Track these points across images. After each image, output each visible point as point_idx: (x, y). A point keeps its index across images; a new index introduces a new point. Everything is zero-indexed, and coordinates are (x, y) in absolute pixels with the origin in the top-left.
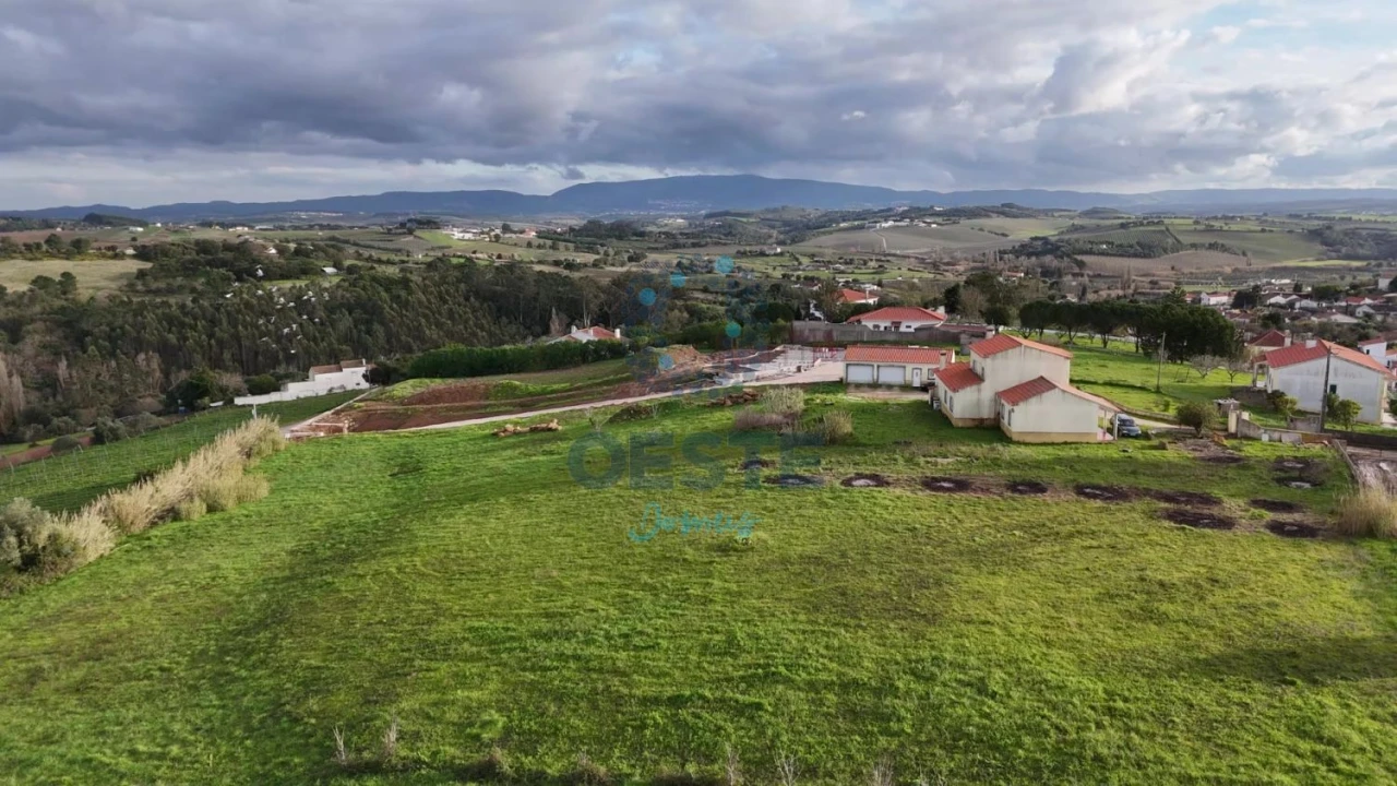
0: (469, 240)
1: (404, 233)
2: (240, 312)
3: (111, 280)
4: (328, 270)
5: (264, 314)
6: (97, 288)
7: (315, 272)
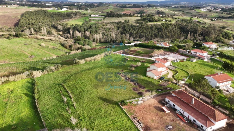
0: (205, 11)
1: (193, 9)
2: (142, 28)
3: (135, 20)
4: (164, 20)
5: (146, 29)
6: (132, 22)
7: (161, 21)
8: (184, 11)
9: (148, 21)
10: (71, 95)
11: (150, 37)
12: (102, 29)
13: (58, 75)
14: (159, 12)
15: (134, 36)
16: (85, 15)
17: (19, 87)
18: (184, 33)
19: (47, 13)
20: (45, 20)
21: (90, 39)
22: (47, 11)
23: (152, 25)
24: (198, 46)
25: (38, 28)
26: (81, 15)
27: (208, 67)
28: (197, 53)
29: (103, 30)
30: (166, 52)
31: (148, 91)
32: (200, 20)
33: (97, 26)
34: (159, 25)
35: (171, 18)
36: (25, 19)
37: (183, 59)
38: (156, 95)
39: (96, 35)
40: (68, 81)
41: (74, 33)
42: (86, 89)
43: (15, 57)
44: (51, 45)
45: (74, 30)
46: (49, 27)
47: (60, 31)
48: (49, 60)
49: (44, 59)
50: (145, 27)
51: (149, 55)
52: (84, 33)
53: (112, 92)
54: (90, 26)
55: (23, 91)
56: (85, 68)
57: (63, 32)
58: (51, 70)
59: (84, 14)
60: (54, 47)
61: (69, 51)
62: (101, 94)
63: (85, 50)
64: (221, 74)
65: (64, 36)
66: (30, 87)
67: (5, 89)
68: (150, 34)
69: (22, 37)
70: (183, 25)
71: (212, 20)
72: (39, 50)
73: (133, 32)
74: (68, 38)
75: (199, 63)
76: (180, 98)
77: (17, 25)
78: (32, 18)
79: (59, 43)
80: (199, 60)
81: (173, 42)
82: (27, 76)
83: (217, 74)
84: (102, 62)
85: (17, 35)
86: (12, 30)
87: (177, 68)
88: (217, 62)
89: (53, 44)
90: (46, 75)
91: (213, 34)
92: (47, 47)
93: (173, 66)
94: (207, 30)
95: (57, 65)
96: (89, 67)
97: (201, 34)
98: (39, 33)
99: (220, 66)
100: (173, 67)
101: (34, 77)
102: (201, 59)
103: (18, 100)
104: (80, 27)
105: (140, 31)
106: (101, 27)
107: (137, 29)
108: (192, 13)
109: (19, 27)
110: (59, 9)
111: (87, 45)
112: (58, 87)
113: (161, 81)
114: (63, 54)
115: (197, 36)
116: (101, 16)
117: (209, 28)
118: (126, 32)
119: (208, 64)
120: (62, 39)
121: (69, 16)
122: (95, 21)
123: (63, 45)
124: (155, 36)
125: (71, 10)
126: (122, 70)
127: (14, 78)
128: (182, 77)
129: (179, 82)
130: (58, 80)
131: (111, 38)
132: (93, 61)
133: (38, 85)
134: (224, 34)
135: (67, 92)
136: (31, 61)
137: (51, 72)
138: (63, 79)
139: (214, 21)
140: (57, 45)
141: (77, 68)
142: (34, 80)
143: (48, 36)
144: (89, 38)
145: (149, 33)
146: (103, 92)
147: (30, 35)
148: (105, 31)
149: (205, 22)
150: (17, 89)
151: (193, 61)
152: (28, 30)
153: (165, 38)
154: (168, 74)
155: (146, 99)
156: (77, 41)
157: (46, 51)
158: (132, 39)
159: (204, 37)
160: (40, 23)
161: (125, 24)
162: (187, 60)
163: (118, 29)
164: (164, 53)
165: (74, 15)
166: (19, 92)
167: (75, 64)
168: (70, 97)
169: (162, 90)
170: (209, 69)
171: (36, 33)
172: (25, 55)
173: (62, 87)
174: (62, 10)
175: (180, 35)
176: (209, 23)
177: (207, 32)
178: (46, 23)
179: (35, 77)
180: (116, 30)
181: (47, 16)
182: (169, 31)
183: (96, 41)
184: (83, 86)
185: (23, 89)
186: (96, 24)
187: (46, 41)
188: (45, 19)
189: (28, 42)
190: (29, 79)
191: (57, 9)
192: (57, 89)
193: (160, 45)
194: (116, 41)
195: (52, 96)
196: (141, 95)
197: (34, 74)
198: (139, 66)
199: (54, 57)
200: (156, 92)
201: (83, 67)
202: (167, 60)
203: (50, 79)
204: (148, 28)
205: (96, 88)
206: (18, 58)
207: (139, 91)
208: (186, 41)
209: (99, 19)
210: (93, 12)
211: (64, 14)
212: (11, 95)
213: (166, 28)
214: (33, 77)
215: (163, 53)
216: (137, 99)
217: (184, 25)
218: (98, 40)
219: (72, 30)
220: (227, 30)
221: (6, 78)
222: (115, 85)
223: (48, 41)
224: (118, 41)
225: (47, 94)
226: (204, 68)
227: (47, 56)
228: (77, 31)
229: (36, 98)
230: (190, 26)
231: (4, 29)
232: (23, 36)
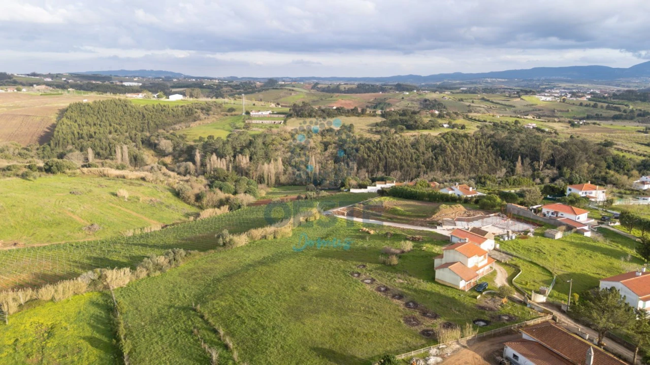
0: (549, 101)
1: (517, 97)
2: (391, 147)
3: (368, 126)
4: (445, 126)
5: (400, 148)
6: (362, 129)
7: (437, 127)
8: (495, 101)
9: (404, 127)
10: (228, 340)
11: (414, 170)
12: (283, 149)
13: (178, 281)
14: (428, 102)
15: (371, 166)
16: (234, 113)
17: (67, 319)
18: (503, 159)
19: (130, 107)
20: (125, 127)
21: (251, 176)
22: (130, 102)
23: (415, 139)
24: (555, 194)
25: (104, 147)
26: (223, 113)
27: (600, 256)
28: (559, 215)
29: (283, 151)
30: (472, 213)
31: (448, 326)
32: (542, 125)
33: (268, 140)
34: (436, 137)
35: (464, 118)
36: (69, 123)
37: (526, 232)
38: (473, 339)
39: (266, 165)
40: (212, 297)
41: (207, 160)
42: (269, 322)
43: (45, 230)
44: (144, 193)
45: (205, 153)
46: (134, 144)
47: (165, 155)
48: (141, 237)
49: (126, 234)
50: (398, 143)
51: (428, 219)
52: (232, 159)
53: (346, 331)
54: (248, 141)
55: (83, 329)
56: (251, 257)
57: (174, 156)
58: (157, 265)
59: (231, 110)
60: (153, 199)
61: (194, 210)
62: (314, 335)
63: (239, 207)
64: (643, 274)
65: (176, 169)
66: (102, 317)
67: (28, 325)
68: (412, 161)
69: (64, 172)
70: (499, 138)
71: (573, 125)
72: (112, 207)
73: (366, 156)
74: (189, 173)
75: (572, 244)
76: (548, 347)
77: (46, 138)
78: (90, 120)
79: (167, 187)
80: (569, 233)
81: (481, 183)
82: (90, 285)
83: (633, 274)
84: (297, 240)
85: (50, 167)
86: (32, 154)
87: (515, 257)
88: (620, 240)
89: (150, 190)
90: (144, 281)
91: (582, 162)
92: (134, 200)
93: (503, 252)
94: (565, 151)
95: (174, 252)
96: (262, 255)
97: (551, 162)
98: (108, 161)
99: (633, 252)
100: (504, 255)
101: (109, 288)
102: (574, 230)
103: (69, 358)
104: (221, 143)
105: (385, 152)
106: (280, 144)
107: (377, 148)
108: (514, 107)
109: (52, 144)
110: (162, 97)
111: (245, 192)
112: (185, 318)
113: (479, 297)
114: (180, 220)
115: (539, 166)
116: (277, 116)
117: (570, 146)
118: (348, 157)
119: (597, 244)
120: (175, 180)
121: (189, 115)
122: (261, 128)
123: (177, 194)
124: (427, 168)
125: (195, 99)
126: (360, 263)
127: (53, 291)
128: (536, 284)
129: (530, 299)
130: (181, 295)
131: (307, 173)
132: (271, 237)
133: (124, 311)
134: (610, 161)
135: (215, 331)
136: (90, 240)
137: (158, 273)
138: (193, 292)
139: (579, 125)
140: (161, 195)
141: (229, 258)
142: (110, 297)
143: (133, 168)
144: (247, 174)
145: (411, 158)
146: (320, 332)
147: (83, 166)
148: (290, 154)
149: (556, 130)
150: (64, 324)
151: (553, 237)
152: (77, 152)
153: (454, 172)
154: (494, 273)
155: (449, 351)
156: (216, 182)
157: (132, 212)
158: (364, 174)
159: (559, 168)
160: (110, 133)
161: (344, 136)
162: (535, 234)
163: (326, 150)
164: (469, 216)
165: (204, 111)
166: (72, 335)
167: (221, 249)
168: (226, 347)
169: (487, 322)
170: (602, 260)
171: (101, 161)
172: (72, 222)
173: (197, 315)
174: (168, 98)
175: (494, 164)
176: (565, 131)
177: (567, 156)
178: (127, 134)
179: (111, 288)
180: (319, 151)
181: (131, 116)
182: (463, 153)
183: (266, 182)
184: (259, 312)
185: (81, 324)
186: (265, 136)
187: (131, 184)
188: (125, 124)
189: (81, 188)
190: (95, 293)
191: (155, 95)
192: (184, 322)
193: (450, 192)
194: (322, 180)
195: (170, 345)
196: (431, 338)
197: (108, 280)
198: (409, 252)
199: (156, 227)
200: (474, 328)
201: (247, 255)
202: (484, 233)
203: (158, 294)
204: (406, 146)
205: (298, 319)
206: (52, 233)
207: (423, 327)
208: (516, 179)
209: (273, 122)
210: (254, 105)
211: (175, 109)
212: (48, 345)
213: (454, 145)
214: (107, 287)
215: (465, 215)
216: (422, 351)
217: (503, 138)
218: (273, 178)
219: (199, 153)
220: (618, 149)
221: (30, 292)
222: (352, 310)
223: (137, 182)
224: (328, 182)
225: (156, 340)
226: (590, 257)
227: (134, 226)
228: (214, 154)
229: (126, 351)
230: (518, 140)
231: (11, 150)
232: (67, 171)
